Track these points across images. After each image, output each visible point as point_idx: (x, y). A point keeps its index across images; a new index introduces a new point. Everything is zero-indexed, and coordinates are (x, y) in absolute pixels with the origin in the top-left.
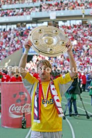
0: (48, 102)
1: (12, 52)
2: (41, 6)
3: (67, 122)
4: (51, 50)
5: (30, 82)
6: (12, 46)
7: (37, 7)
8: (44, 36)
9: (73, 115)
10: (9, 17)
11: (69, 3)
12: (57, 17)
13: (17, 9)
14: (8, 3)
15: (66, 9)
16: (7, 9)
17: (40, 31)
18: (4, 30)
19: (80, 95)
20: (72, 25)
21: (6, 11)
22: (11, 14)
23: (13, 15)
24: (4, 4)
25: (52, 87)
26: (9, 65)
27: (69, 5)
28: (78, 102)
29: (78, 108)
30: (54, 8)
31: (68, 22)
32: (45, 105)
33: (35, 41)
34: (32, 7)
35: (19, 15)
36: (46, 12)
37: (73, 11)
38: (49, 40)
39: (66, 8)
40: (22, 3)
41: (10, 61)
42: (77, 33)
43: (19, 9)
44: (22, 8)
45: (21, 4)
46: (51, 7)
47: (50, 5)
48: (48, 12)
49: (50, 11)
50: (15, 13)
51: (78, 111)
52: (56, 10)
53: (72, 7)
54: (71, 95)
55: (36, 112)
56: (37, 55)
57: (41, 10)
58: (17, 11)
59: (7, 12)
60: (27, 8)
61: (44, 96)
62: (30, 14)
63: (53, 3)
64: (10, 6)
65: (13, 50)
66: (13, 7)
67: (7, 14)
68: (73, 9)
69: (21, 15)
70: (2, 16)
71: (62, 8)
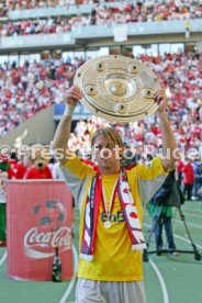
0: (113, 218)
1: (30, 115)
2: (94, 13)
3: (151, 267)
6: (32, 99)
7: (86, 15)
8: (109, 77)
9: (166, 251)
10: (25, 37)
11: (156, 5)
12: (130, 37)
13: (42, 18)
14: (21, 5)
15: (149, 20)
16: (20, 20)
17: (100, 66)
18: (14, 65)
19: (179, 207)
20: (162, 54)
21: (18, 23)
22: (28, 30)
23: (33, 32)
24: (14, 9)
27: (155, 10)
28: (176, 223)
29: (175, 236)
30: (122, 16)
31: (154, 47)
32: (108, 225)
33: (88, 88)
34: (74, 15)
35: (46, 33)
36: (106, 26)
37: (164, 22)
38: (119, 86)
39: (150, 16)
40: (54, 6)
41: (26, 133)
42: (173, 73)
43: (45, 18)
44: (52, 17)
45: (50, 9)
46: (116, 15)
47: (114, 10)
48: (110, 26)
49: (114, 23)
50: (37, 29)
51: (175, 242)
52: (128, 21)
53: (162, 15)
54: (160, 209)
56: (86, 121)
57: (94, 22)
58: (42, 23)
59: (19, 26)
60: (63, 17)
62: (70, 30)
63: (121, 6)
64: (27, 14)
65: (33, 110)
66: (34, 16)
67: (19, 31)
68: (165, 19)
69: (52, 31)
70: (9, 35)
71: (140, 18)
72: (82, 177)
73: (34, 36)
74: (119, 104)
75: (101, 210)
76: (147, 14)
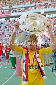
0: (33, 67)
1: (19, 34)
2: (35, 6)
4: (35, 29)
5: (19, 53)
6: (19, 29)
7: (33, 7)
10: (17, 13)
11: (52, 3)
12: (45, 12)
13: (21, 8)
14: (16, 4)
15: (50, 8)
16: (16, 8)
18: (14, 20)
21: (15, 9)
22: (18, 11)
23: (19, 11)
24: (14, 5)
25: (37, 55)
26: (18, 41)
27: (52, 5)
30: (43, 7)
31: (51, 15)
33: (23, 23)
34: (30, 7)
35: (23, 12)
36: (38, 9)
37: (54, 8)
39: (50, 7)
40: (25, 4)
41: (18, 38)
43: (22, 8)
44: (24, 7)
47: (41, 5)
48: (40, 9)
49: (41, 9)
50: (20, 10)
52: (44, 8)
53: (53, 6)
55: (25, 75)
57: (35, 8)
58: (21, 9)
59: (15, 10)
60: (27, 7)
61: (30, 63)
62: (29, 10)
63: (42, 4)
64: (17, 6)
65: (20, 32)
66: (19, 7)
67: (16, 11)
68: (54, 7)
69: (24, 11)
70: (13, 12)
71: (48, 7)
72: (21, 53)
73: (19, 13)
74: (34, 28)
75: (29, 65)
76: (49, 6)
